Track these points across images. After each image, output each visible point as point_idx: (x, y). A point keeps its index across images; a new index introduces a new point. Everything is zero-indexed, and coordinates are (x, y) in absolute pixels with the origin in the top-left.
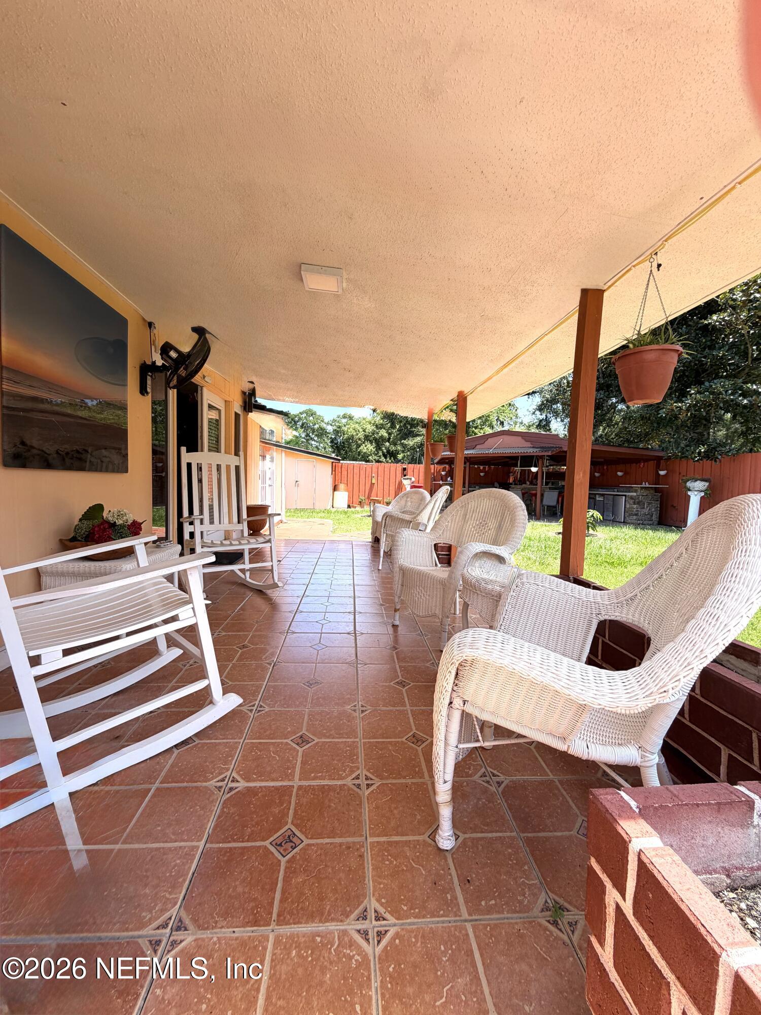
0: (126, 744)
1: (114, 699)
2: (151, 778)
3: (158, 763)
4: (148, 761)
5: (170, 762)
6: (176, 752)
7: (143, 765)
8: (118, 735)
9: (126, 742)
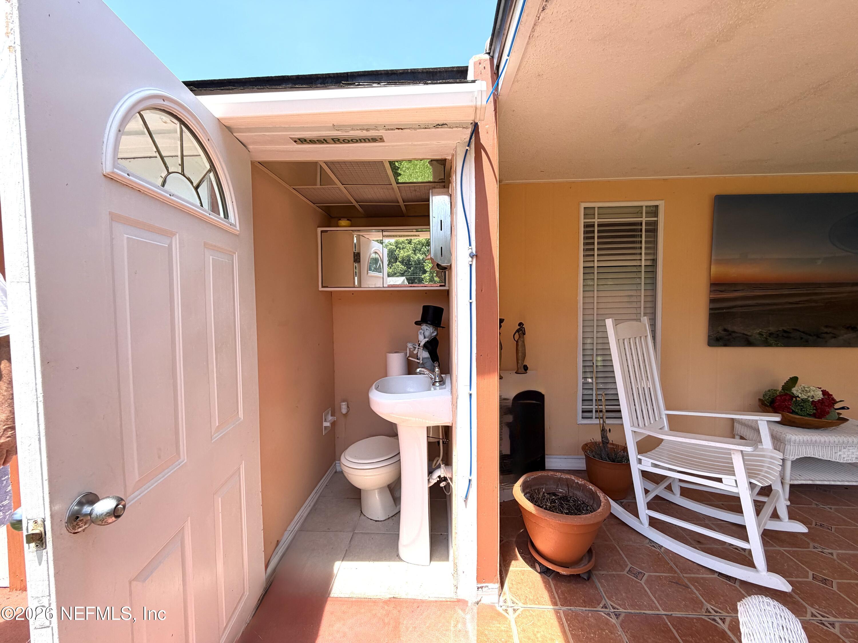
0: (698, 548)
1: (727, 525)
2: (684, 570)
3: (698, 570)
4: (695, 564)
5: (705, 576)
6: (716, 576)
7: (690, 563)
8: (701, 541)
9: (699, 547)
